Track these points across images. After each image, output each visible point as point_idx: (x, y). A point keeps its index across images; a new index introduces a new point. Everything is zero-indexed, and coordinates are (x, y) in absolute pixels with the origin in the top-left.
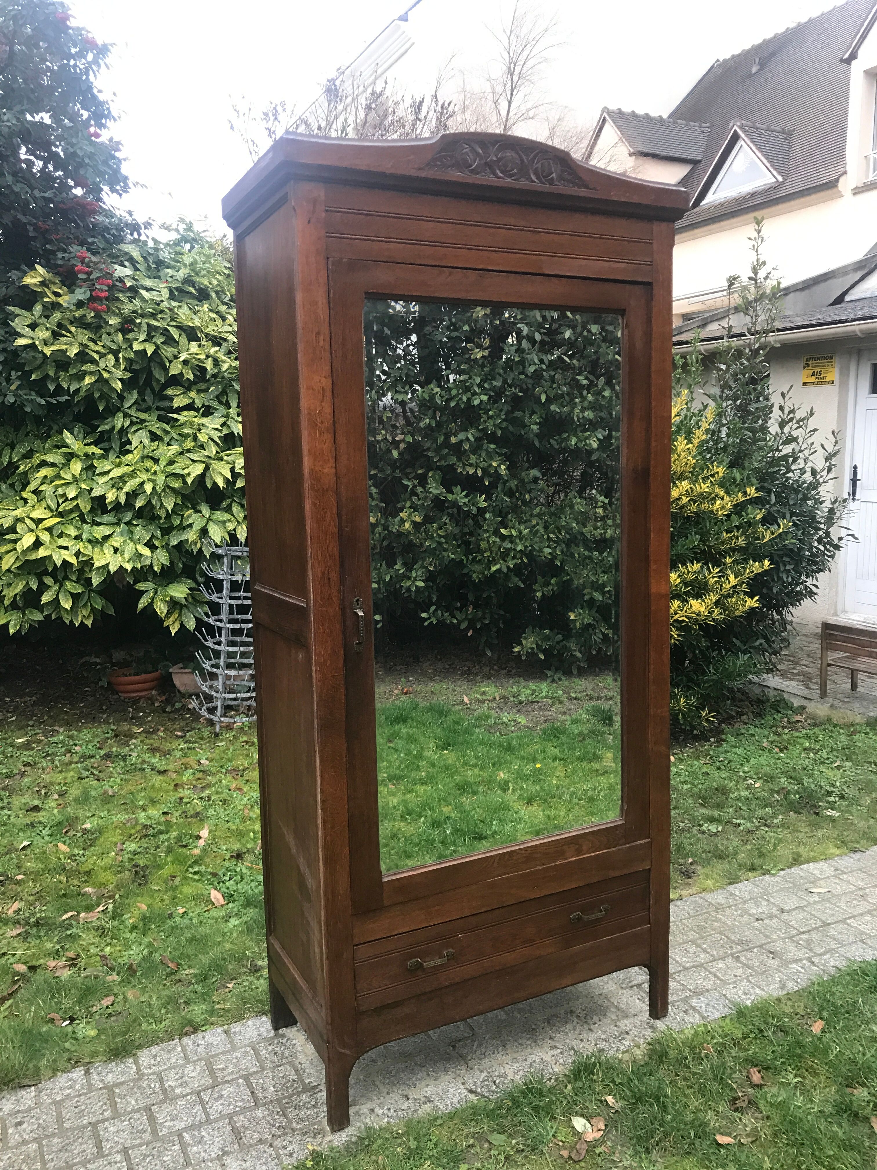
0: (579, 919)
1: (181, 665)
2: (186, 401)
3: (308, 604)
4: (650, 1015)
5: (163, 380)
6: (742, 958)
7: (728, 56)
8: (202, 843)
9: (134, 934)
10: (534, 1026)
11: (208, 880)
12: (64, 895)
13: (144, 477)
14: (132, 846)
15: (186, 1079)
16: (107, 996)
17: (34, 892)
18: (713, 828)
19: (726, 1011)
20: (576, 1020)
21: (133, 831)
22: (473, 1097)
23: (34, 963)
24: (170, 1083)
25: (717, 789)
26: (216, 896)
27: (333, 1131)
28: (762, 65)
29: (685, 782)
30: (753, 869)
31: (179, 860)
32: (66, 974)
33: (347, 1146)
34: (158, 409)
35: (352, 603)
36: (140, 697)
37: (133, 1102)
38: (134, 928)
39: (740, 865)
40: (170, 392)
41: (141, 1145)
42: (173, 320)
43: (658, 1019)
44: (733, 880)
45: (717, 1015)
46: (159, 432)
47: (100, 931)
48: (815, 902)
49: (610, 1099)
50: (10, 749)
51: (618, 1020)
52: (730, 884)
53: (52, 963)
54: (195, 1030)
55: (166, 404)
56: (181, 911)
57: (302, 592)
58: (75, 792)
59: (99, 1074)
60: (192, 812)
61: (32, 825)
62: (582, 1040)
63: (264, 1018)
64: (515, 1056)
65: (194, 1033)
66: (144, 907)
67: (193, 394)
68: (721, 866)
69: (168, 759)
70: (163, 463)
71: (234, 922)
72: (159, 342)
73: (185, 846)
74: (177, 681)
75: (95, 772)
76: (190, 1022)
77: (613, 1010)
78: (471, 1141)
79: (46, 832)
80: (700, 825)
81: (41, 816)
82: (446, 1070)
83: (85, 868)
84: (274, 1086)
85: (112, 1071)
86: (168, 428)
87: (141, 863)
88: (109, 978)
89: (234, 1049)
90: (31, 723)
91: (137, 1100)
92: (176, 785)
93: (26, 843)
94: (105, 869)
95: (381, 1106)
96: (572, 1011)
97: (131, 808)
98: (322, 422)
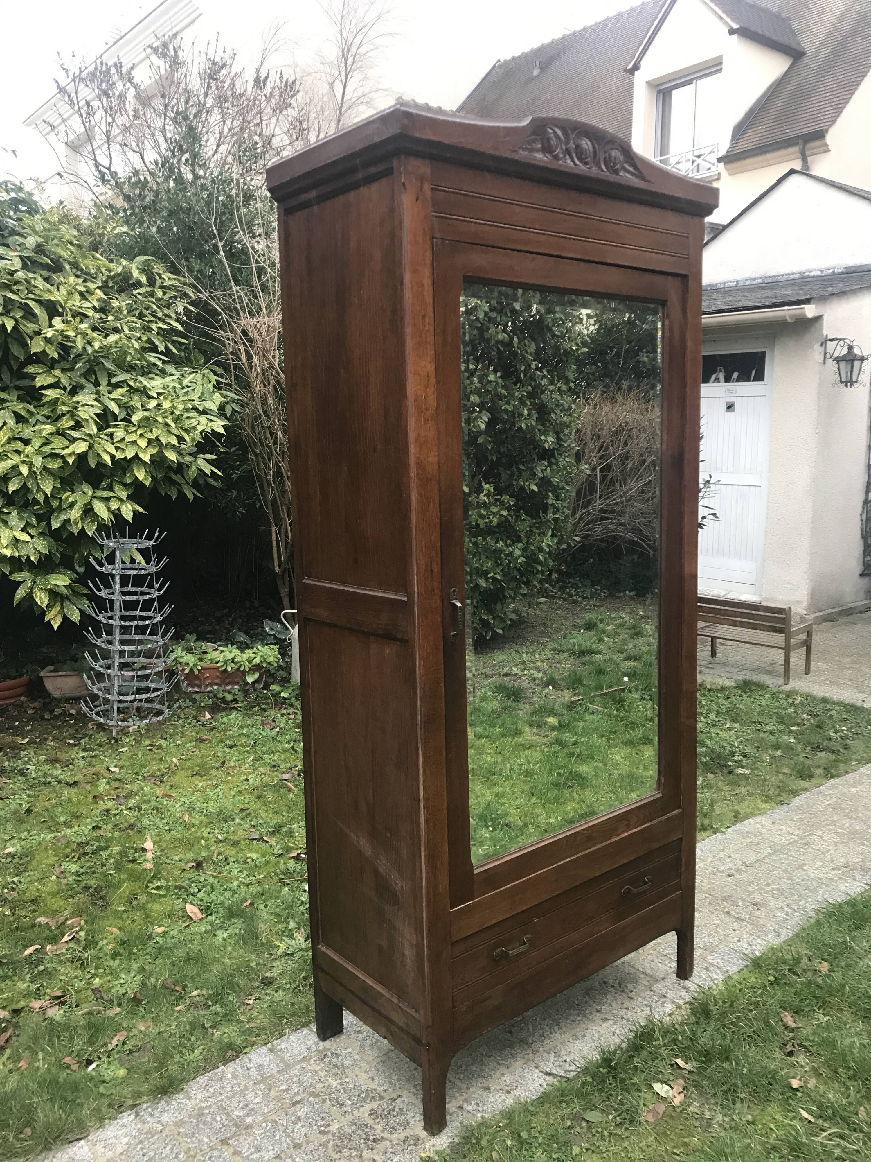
0: (629, 892)
1: (52, 668)
2: (50, 380)
3: (410, 596)
4: (678, 976)
5: (22, 358)
6: (733, 913)
7: (509, 58)
8: (149, 856)
9: (117, 962)
10: (577, 1002)
11: (176, 894)
12: (17, 929)
13: (16, 459)
14: (73, 867)
15: (251, 1106)
16: (117, 1031)
19: (743, 963)
20: (613, 990)
21: (66, 850)
22: (549, 1079)
23: (14, 1007)
24: (237, 1113)
26: (192, 910)
27: (432, 1134)
28: (542, 69)
30: (703, 828)
31: (134, 877)
32: (56, 1013)
33: (453, 1147)
34: (17, 388)
35: (449, 594)
36: (8, 705)
37: (206, 1140)
38: (115, 955)
40: (31, 369)
42: (30, 292)
43: (686, 979)
45: (735, 969)
46: (23, 413)
47: (78, 963)
48: (770, 854)
49: (679, 1062)
51: (651, 985)
53: (36, 1004)
54: (237, 1053)
55: (26, 383)
56: (159, 930)
57: (404, 586)
59: (152, 1115)
60: (126, 824)
62: (627, 1009)
63: (305, 1031)
64: (573, 1032)
65: (238, 1056)
66: (117, 931)
67: (57, 372)
69: (72, 770)
70: (37, 444)
71: (222, 935)
72: (18, 317)
73: (133, 861)
74: (49, 685)
76: (231, 1046)
77: (643, 976)
78: (569, 1122)
82: (513, 1056)
83: (28, 896)
84: (349, 1099)
85: (164, 1111)
86: (31, 408)
87: (92, 883)
88: (111, 1013)
89: (288, 1067)
91: (208, 1137)
92: (95, 797)
94: (53, 895)
95: (467, 1101)
96: (605, 982)
97: (54, 826)
98: (427, 409)
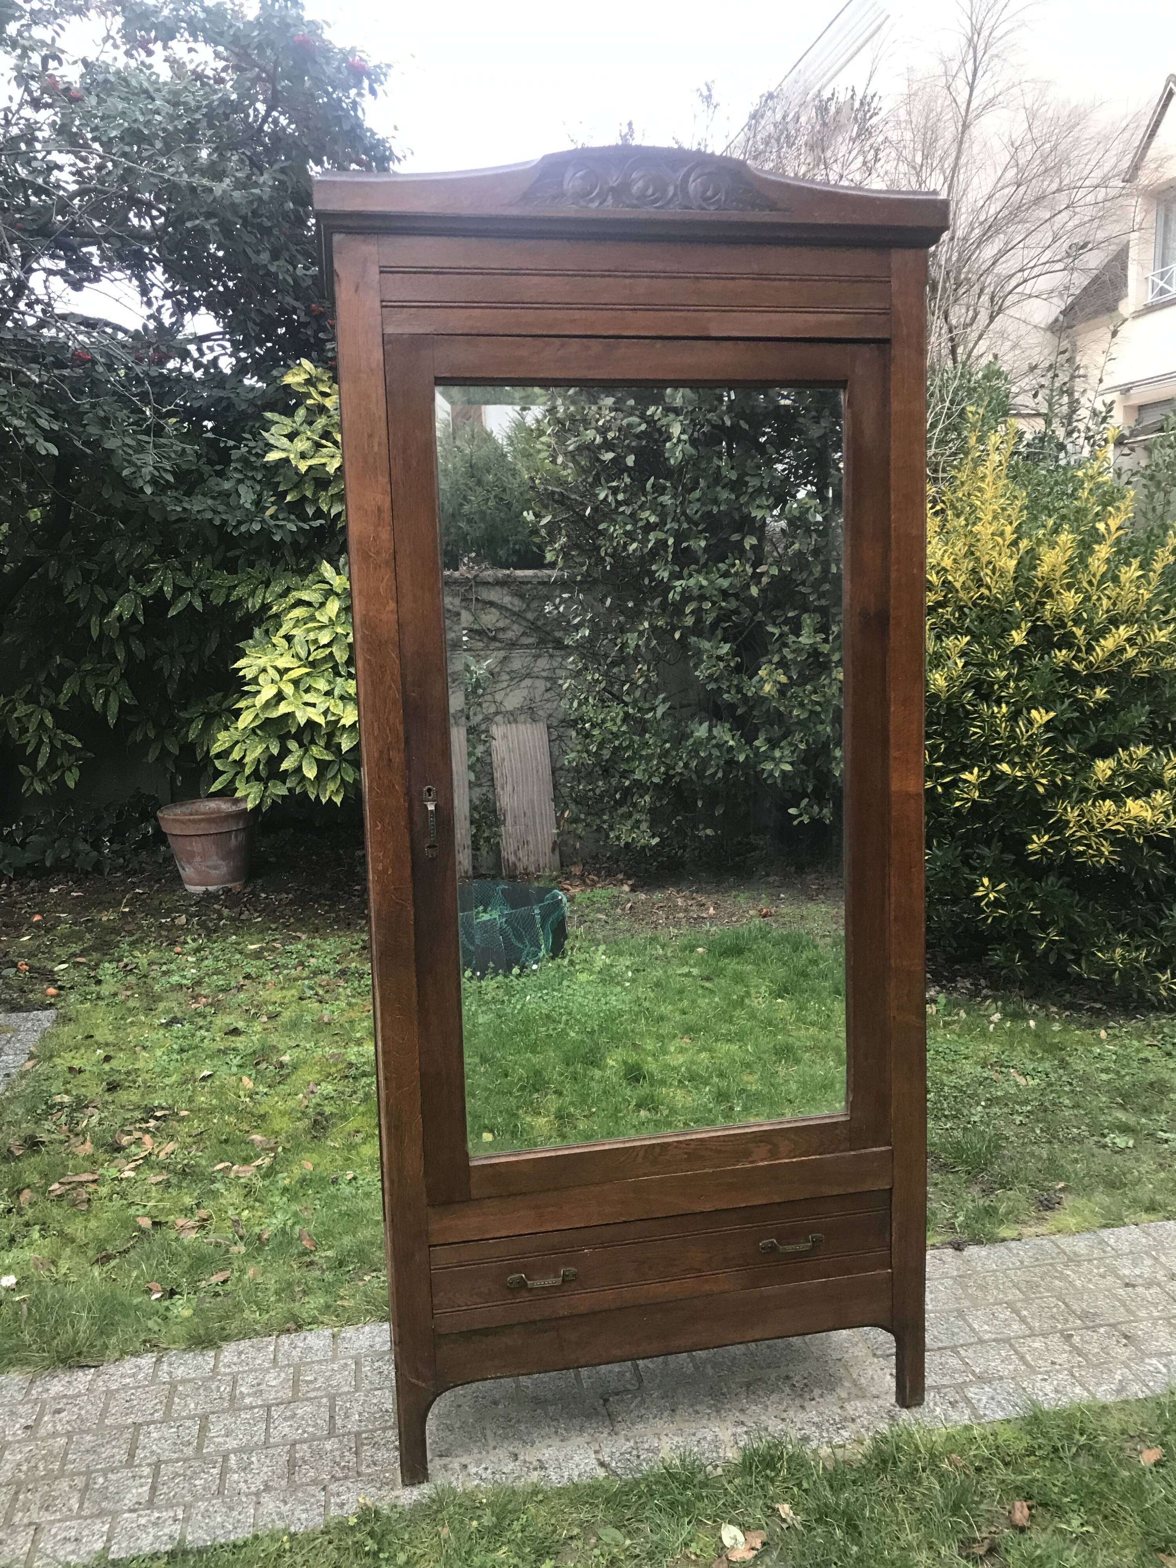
0: (773, 1248)
4: (896, 1400)
6: (1076, 1339)
9: (284, 1199)
10: (725, 1390)
12: (226, 1141)
14: (327, 1088)
15: (263, 1387)
16: (223, 1270)
17: (194, 1133)
18: (1122, 1141)
19: (1016, 1412)
20: (787, 1390)
21: (333, 1070)
22: (601, 1473)
23: (163, 1219)
24: (243, 1389)
25: (1151, 1084)
27: (405, 1485)
29: (1106, 1071)
30: (1152, 1208)
32: (189, 1236)
33: (414, 1507)
35: (421, 793)
37: (192, 1406)
38: (285, 1190)
39: (1135, 1201)
41: (178, 1460)
43: (907, 1407)
44: (1113, 1221)
45: (1000, 1415)
47: (245, 1191)
49: (785, 1509)
50: (238, 956)
51: (849, 1400)
52: (1106, 1226)
53: (181, 1222)
54: (299, 1328)
56: (350, 1175)
58: (287, 1015)
59: (170, 1364)
61: (224, 1052)
62: (783, 1420)
63: (386, 1326)
64: (682, 1426)
65: (296, 1331)
66: (310, 1167)
68: (1104, 1200)
75: (321, 992)
76: (294, 1318)
77: (848, 1384)
78: (576, 1531)
79: (237, 1061)
80: (1104, 1136)
81: (239, 1042)
82: (582, 1429)
83: (262, 1109)
84: (360, 1414)
85: (185, 1364)
87: (328, 1110)
88: (233, 1250)
89: (334, 1358)
90: (273, 926)
91: (197, 1404)
93: (206, 1073)
94: (283, 1114)
95: (478, 1463)
96: (788, 1377)
97: (343, 1040)
98: (378, 553)
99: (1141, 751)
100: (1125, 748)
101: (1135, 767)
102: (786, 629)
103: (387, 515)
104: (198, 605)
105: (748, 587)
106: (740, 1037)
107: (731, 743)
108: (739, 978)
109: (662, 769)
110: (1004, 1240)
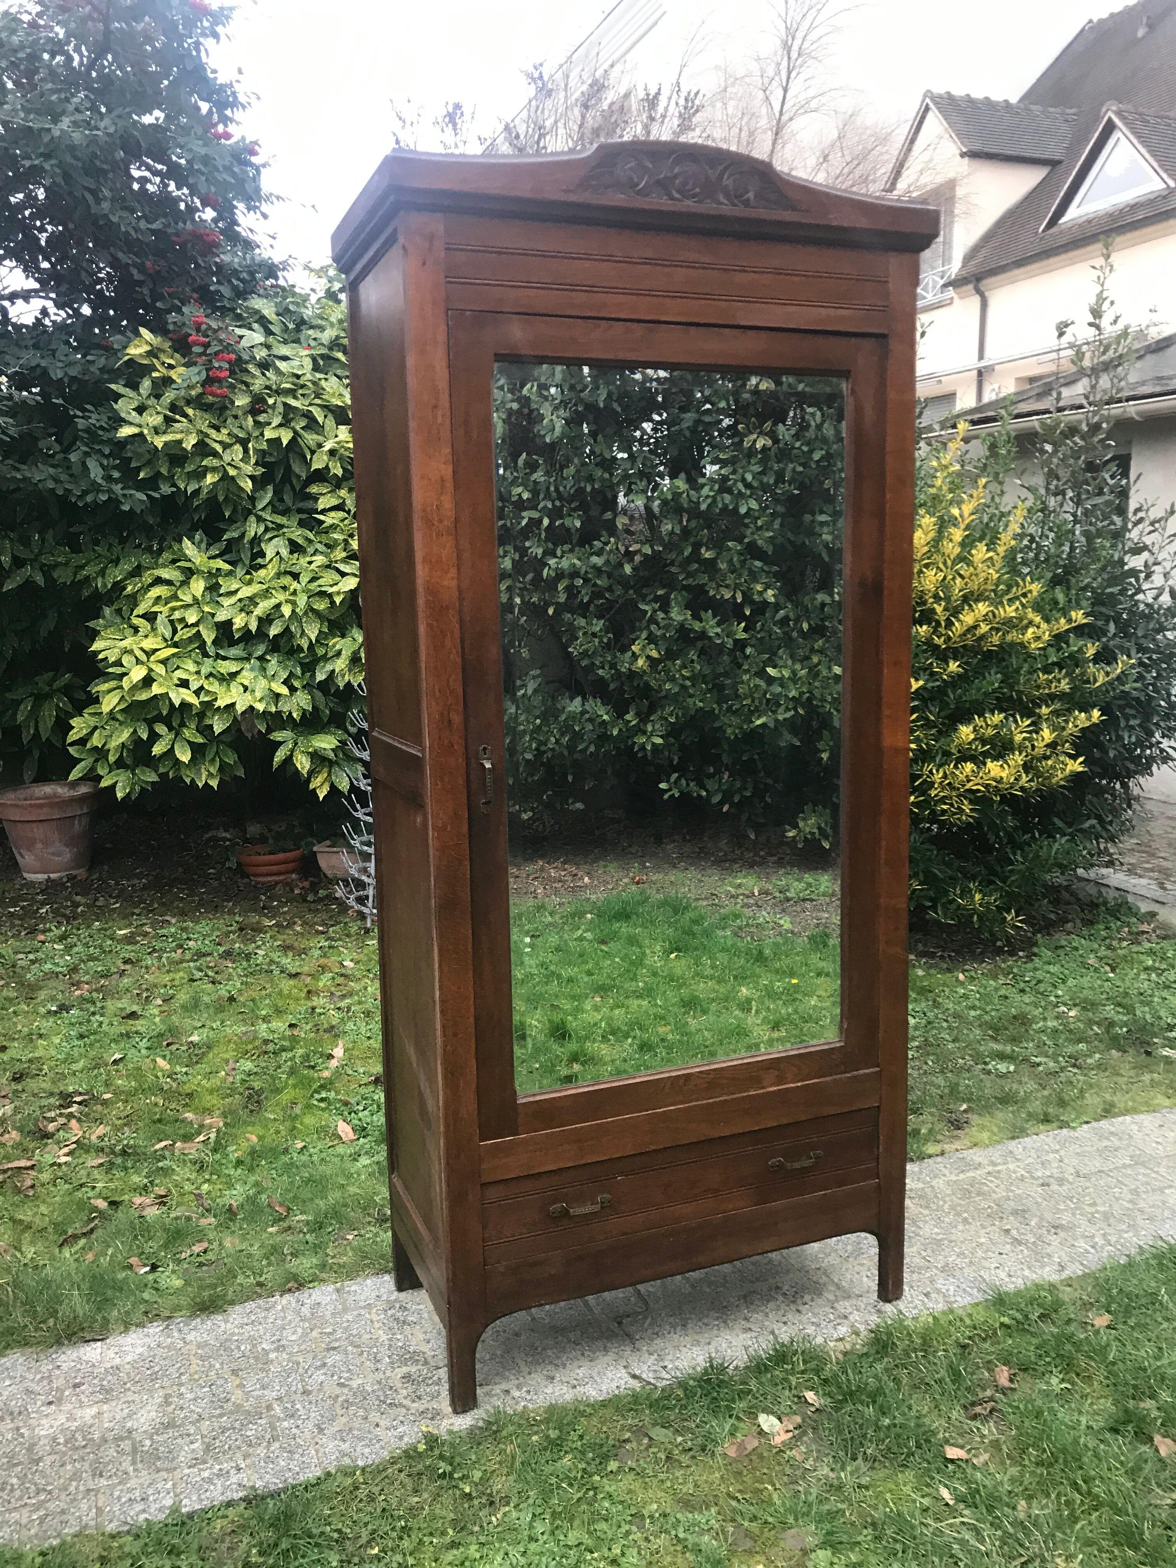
0: (781, 1166)
1: (328, 842)
2: (334, 502)
3: (423, 751)
4: (879, 1297)
5: (304, 476)
6: (1014, 1232)
7: (1105, 15)
8: (334, 1063)
9: (239, 1171)
10: (725, 1304)
11: (337, 1109)
12: (160, 1121)
13: (281, 597)
14: (247, 1065)
15: (283, 1342)
16: (199, 1241)
17: (123, 1115)
18: (1002, 1067)
19: (979, 1297)
20: (781, 1298)
21: (250, 1047)
22: (635, 1384)
23: (117, 1199)
24: (264, 1346)
25: (1015, 1017)
26: (344, 1130)
27: (456, 1412)
28: (1151, 27)
29: (974, 1008)
30: (1046, 1120)
31: (304, 1083)
32: (152, 1213)
33: (471, 1431)
34: (300, 511)
35: (477, 752)
36: (277, 883)
37: (218, 1366)
38: (239, 1163)
39: (1030, 1115)
40: (314, 489)
41: (221, 1415)
42: (318, 396)
43: (889, 1301)
44: (1017, 1133)
45: (968, 1300)
46: (300, 541)
47: (198, 1166)
48: (1125, 1166)
49: (810, 1396)
50: (109, 942)
51: (837, 1301)
52: (1013, 1138)
53: (138, 1200)
54: (301, 1286)
55: (309, 504)
56: (299, 1145)
57: (417, 739)
58: (183, 997)
59: (180, 1331)
60: (326, 1026)
61: (128, 1035)
62: (785, 1323)
63: (387, 1277)
64: (696, 1337)
65: (298, 1289)
66: (254, 1139)
67: (343, 493)
68: (1003, 1115)
69: (303, 959)
70: (304, 579)
71: (364, 1161)
72: (297, 427)
73: (313, 1067)
74: (324, 862)
75: (210, 973)
76: (295, 1277)
77: (832, 1288)
78: (627, 1435)
79: (144, 1044)
80: (986, 1063)
81: (139, 1025)
82: (606, 1350)
83: (187, 1089)
84: (390, 1357)
85: (195, 1329)
86: (311, 536)
87: (257, 1085)
88: (204, 1222)
89: (345, 1310)
90: (137, 911)
91: (222, 1364)
92: (309, 992)
93: (117, 1056)
94: (211, 1092)
95: (519, 1387)
96: (778, 1288)
97: (251, 1018)
98: (440, 521)
99: (998, 718)
100: (981, 715)
101: (990, 732)
102: (657, 606)
103: (449, 485)
104: (39, 579)
105: (621, 565)
106: (648, 993)
107: (605, 717)
108: (632, 941)
109: (534, 745)
110: (930, 1156)
